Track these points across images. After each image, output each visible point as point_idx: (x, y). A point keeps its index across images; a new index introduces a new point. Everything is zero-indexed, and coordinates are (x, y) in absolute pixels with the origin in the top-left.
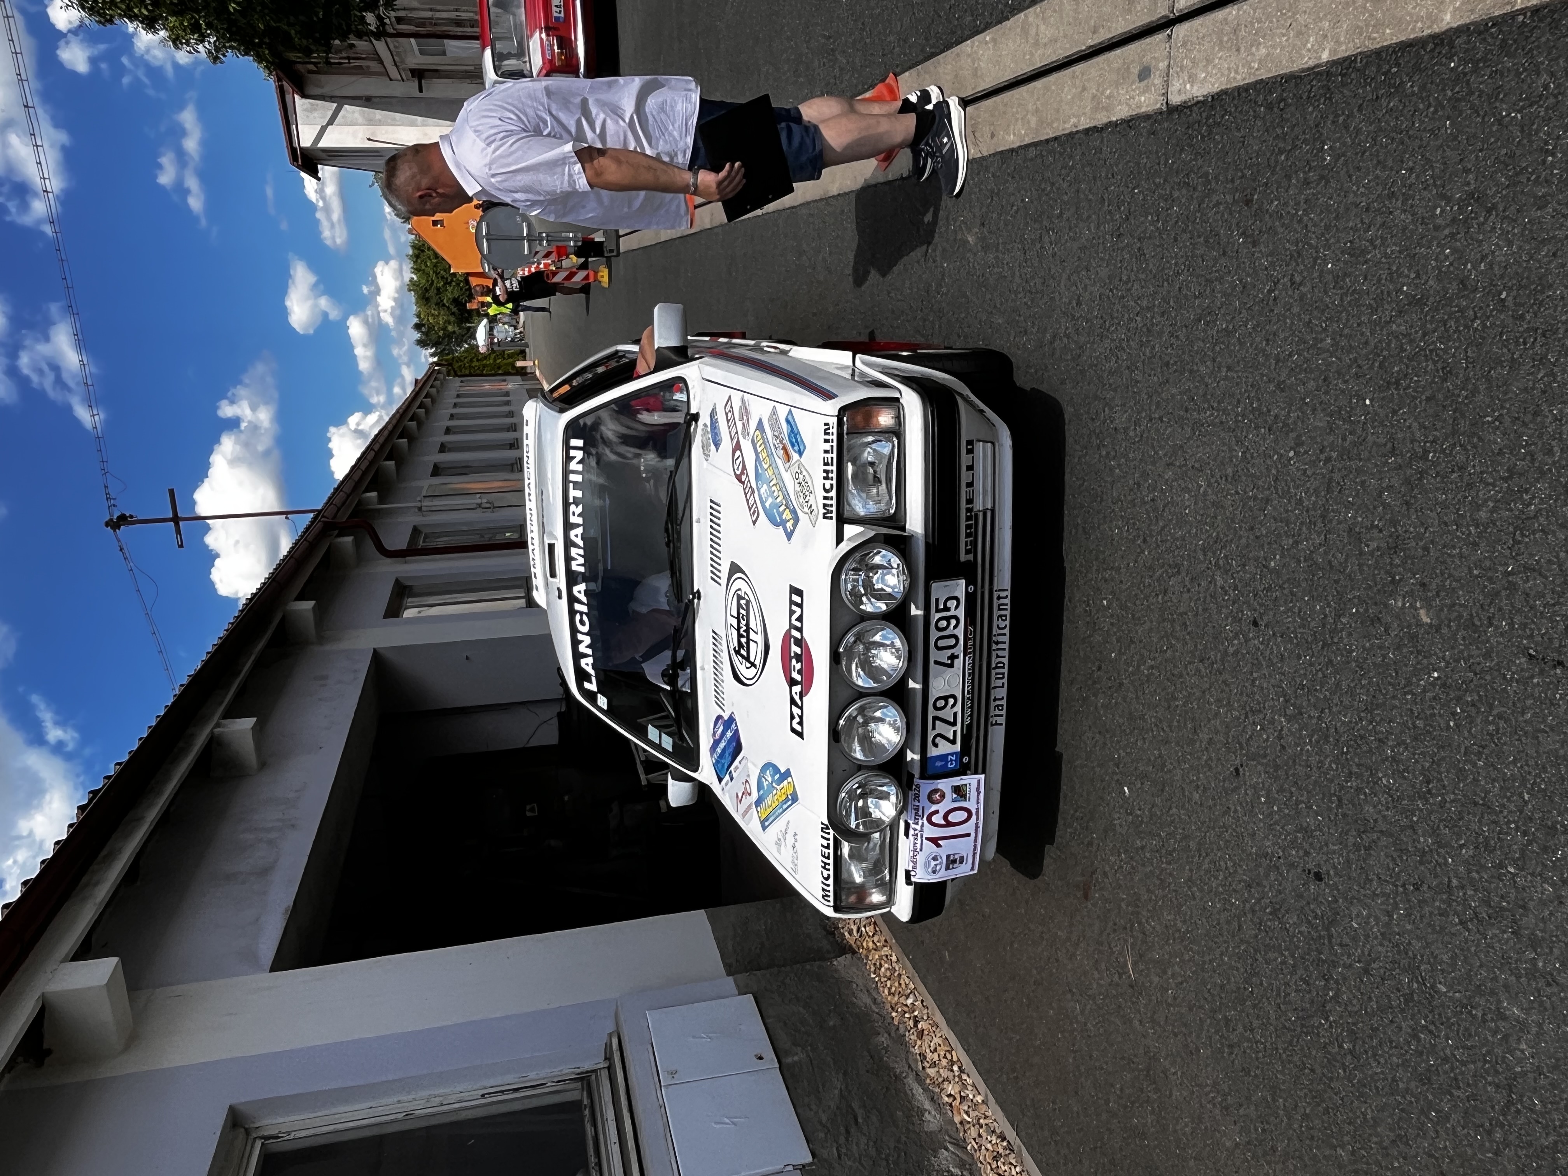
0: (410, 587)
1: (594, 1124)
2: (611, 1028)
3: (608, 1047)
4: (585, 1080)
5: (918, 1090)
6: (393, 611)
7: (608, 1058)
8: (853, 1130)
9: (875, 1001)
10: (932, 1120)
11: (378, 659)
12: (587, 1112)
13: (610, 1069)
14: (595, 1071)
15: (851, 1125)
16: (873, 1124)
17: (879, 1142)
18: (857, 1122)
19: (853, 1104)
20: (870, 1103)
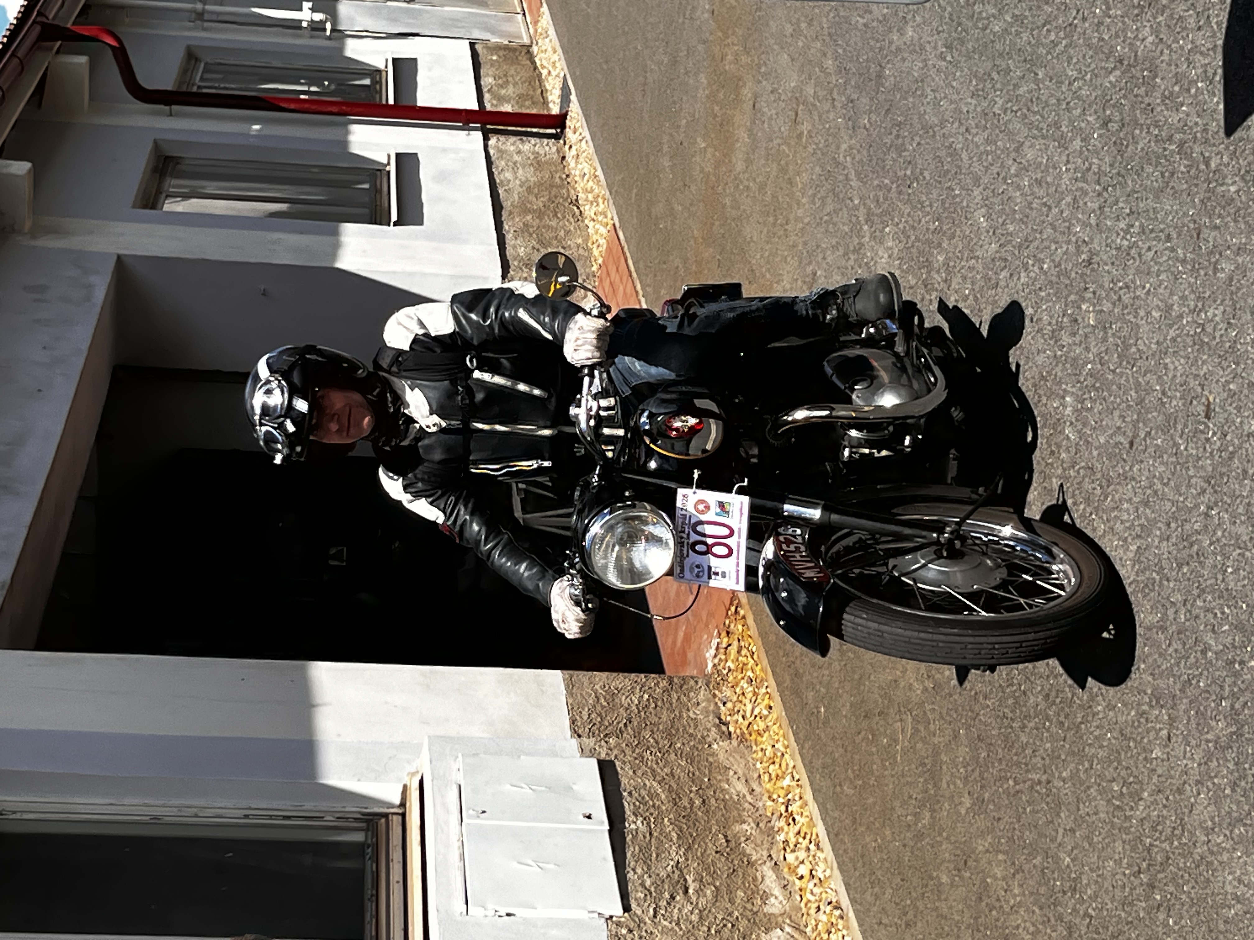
0: (176, 160)
3: (406, 791)
4: (372, 821)
5: (770, 877)
6: (150, 198)
8: (679, 897)
9: (752, 791)
11: (124, 273)
12: (368, 852)
13: (405, 815)
15: (678, 894)
16: (705, 896)
17: (706, 912)
18: (686, 891)
19: (687, 877)
20: (707, 878)
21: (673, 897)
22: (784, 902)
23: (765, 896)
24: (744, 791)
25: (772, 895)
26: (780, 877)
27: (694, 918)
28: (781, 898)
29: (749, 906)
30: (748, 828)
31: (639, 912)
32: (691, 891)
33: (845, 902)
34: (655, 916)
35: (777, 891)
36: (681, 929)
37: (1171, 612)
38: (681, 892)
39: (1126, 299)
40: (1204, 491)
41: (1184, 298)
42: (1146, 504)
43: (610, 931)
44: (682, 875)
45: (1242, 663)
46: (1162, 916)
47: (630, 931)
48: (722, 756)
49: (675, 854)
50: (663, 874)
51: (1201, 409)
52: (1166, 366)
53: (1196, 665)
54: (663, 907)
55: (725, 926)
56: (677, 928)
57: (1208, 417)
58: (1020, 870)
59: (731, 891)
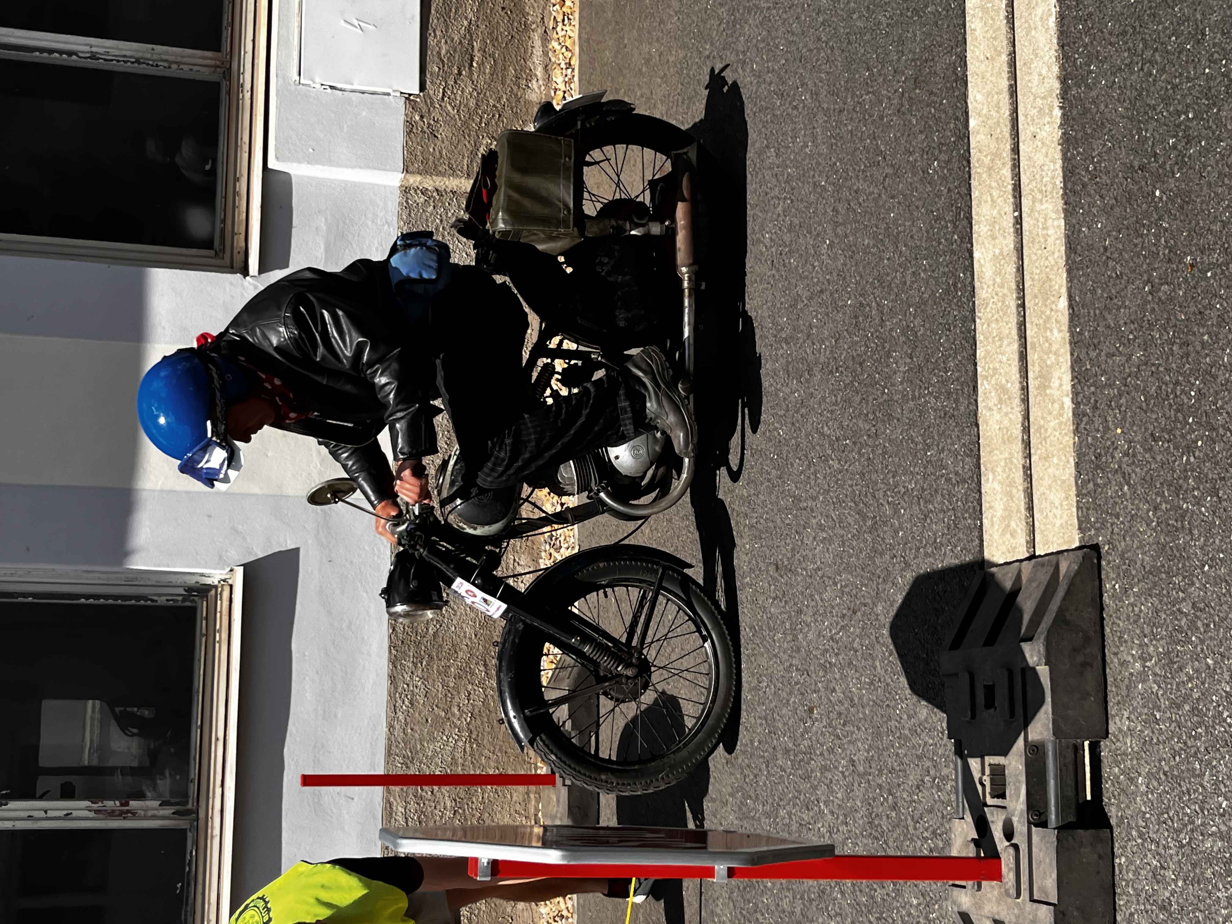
8: (464, 73)
15: (465, 67)
16: (484, 73)
17: (482, 95)
18: (471, 65)
19: (475, 44)
20: (490, 49)
21: (460, 73)
22: (543, 88)
23: (531, 76)
25: (536, 75)
26: (545, 54)
27: (472, 103)
28: (541, 82)
29: (515, 88)
31: (431, 92)
32: (475, 64)
34: (443, 99)
35: (539, 72)
36: (460, 119)
38: (467, 65)
43: (406, 115)
44: (471, 41)
47: (422, 117)
50: (457, 39)
54: (450, 87)
55: (493, 116)
56: (457, 117)
59: (505, 69)
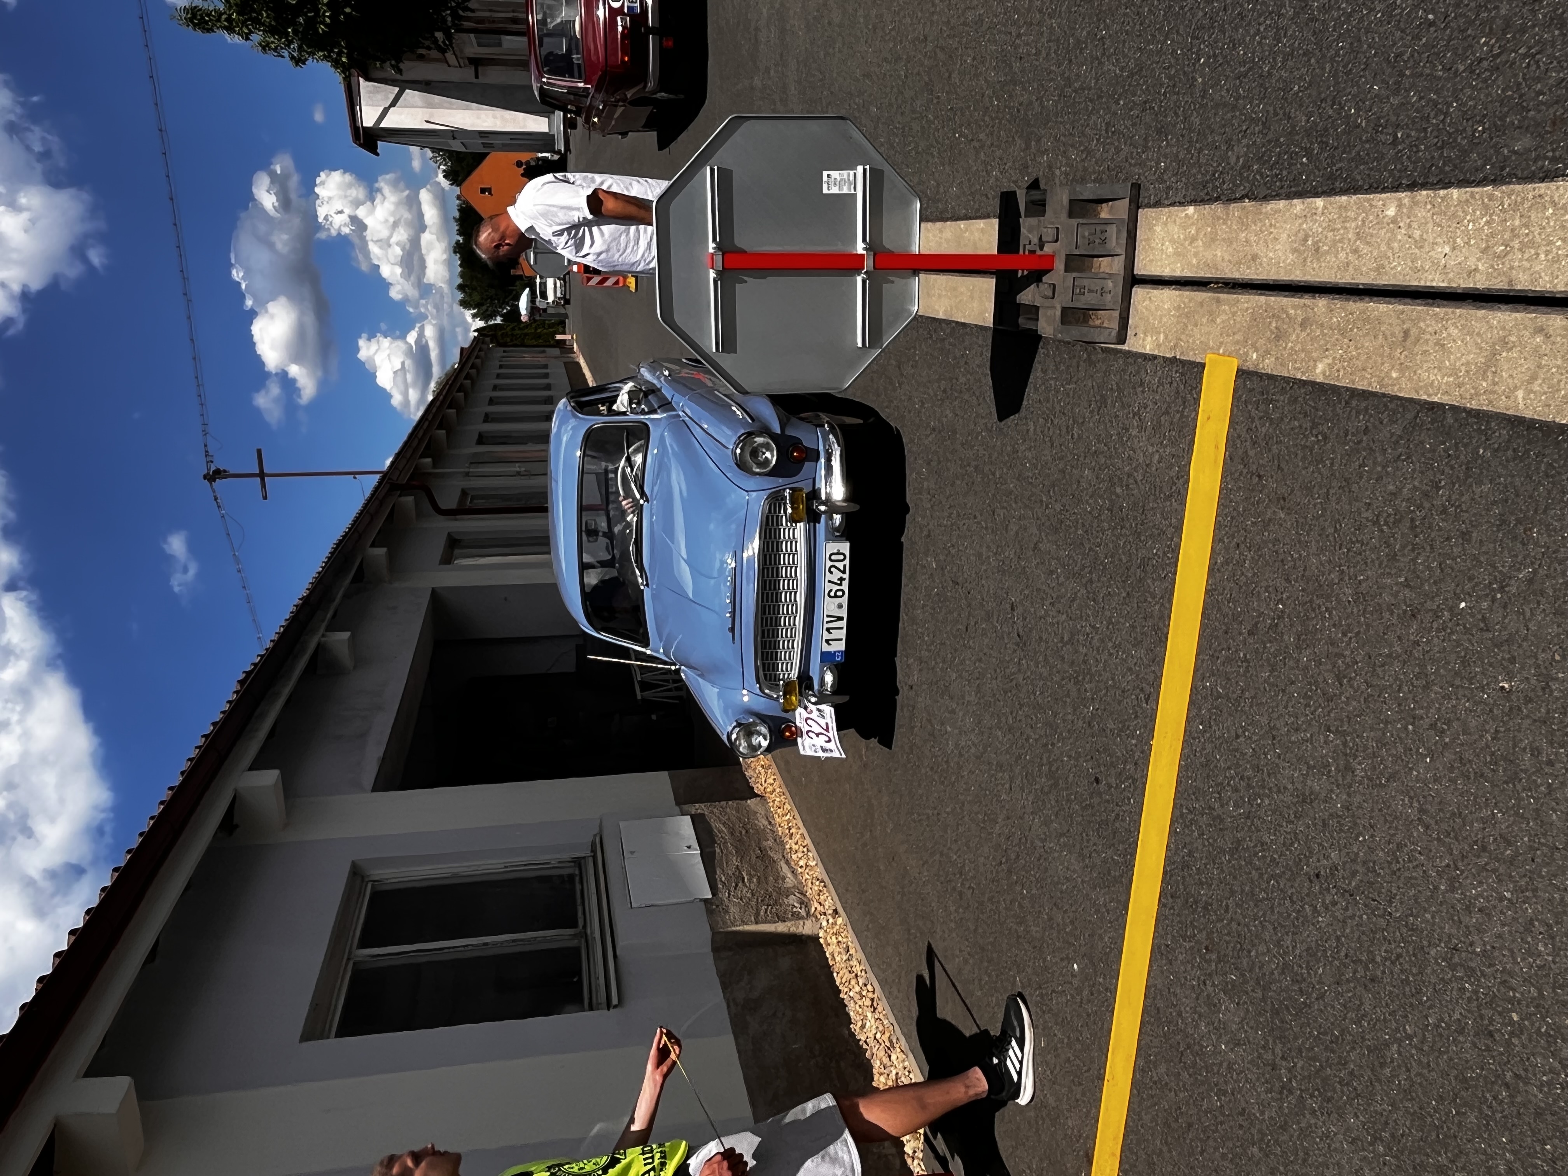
0: (459, 541)
1: (581, 883)
2: (596, 831)
3: (593, 844)
4: (578, 862)
5: (785, 868)
6: (447, 559)
7: (594, 850)
8: (740, 884)
9: (770, 823)
10: (790, 881)
11: (436, 596)
12: (577, 879)
13: (594, 858)
14: (584, 858)
16: (753, 882)
17: (755, 891)
18: (743, 881)
19: (743, 873)
20: (753, 873)
21: (737, 885)
22: (794, 881)
23: (784, 879)
24: (766, 823)
25: (787, 877)
26: (790, 867)
27: (749, 895)
28: (792, 878)
29: (776, 885)
30: (770, 843)
31: (720, 895)
32: (745, 881)
33: (827, 880)
34: (729, 897)
35: (789, 875)
37: (1003, 719)
38: (740, 882)
39: (953, 552)
40: (1015, 651)
41: (988, 547)
42: (980, 660)
43: (706, 907)
44: (740, 872)
45: (1053, 744)
46: (1018, 888)
47: (717, 906)
48: (752, 806)
49: (735, 861)
50: (730, 873)
51: (1008, 606)
52: (983, 586)
53: (1023, 747)
54: (732, 892)
57: (1013, 609)
58: (926, 862)
59: (766, 878)
